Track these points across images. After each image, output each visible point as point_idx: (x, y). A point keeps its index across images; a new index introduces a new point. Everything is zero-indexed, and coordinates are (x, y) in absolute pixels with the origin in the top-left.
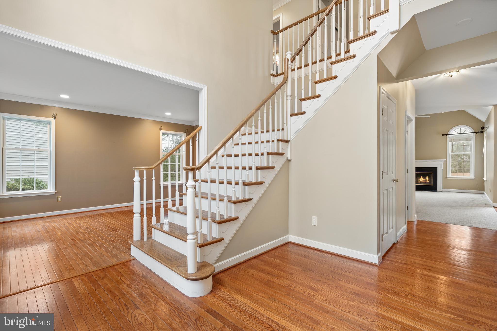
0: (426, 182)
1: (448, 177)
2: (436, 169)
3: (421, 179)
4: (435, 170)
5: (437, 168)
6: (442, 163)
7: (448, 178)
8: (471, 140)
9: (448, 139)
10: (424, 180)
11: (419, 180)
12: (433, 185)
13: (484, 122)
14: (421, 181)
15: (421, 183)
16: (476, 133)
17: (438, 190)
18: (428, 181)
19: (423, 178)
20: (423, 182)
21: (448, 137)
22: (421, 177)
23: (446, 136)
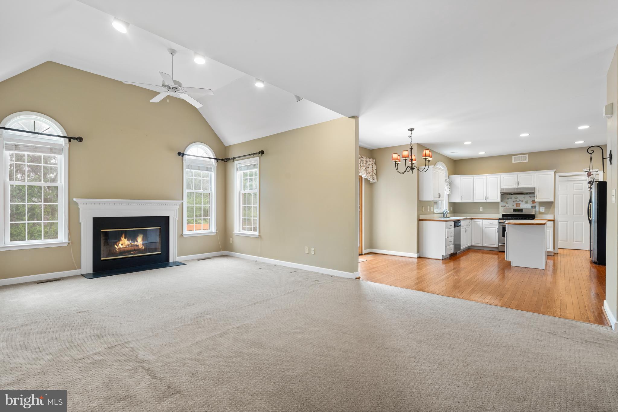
0: (137, 250)
2: (166, 218)
4: (163, 221)
5: (168, 216)
6: (177, 207)
7: (184, 236)
8: (212, 171)
9: (184, 162)
10: (130, 245)
11: (118, 246)
12: (161, 251)
13: (226, 145)
14: (121, 247)
15: (123, 252)
16: (217, 159)
17: (171, 260)
18: (142, 247)
19: (128, 240)
20: (127, 249)
21: (184, 160)
22: (122, 237)
23: (182, 156)
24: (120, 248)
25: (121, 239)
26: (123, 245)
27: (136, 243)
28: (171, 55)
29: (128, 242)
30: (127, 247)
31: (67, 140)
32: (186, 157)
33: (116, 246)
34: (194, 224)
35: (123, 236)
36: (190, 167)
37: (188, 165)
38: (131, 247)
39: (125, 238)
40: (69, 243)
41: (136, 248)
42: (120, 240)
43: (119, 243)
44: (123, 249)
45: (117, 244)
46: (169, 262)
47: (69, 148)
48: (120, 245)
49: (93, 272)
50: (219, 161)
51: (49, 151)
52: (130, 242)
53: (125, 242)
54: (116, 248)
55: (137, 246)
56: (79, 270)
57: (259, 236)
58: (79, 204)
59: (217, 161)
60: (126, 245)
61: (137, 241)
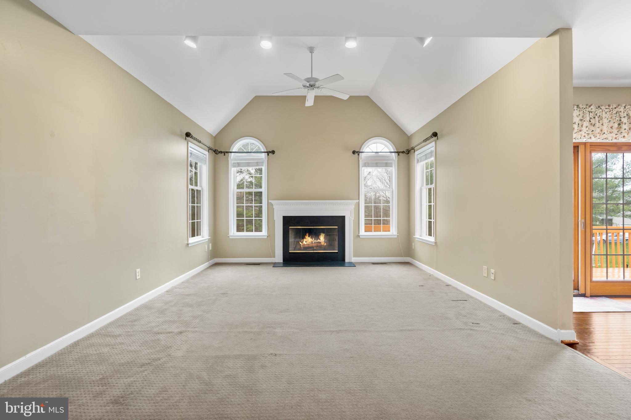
0: (319, 246)
1: (360, 234)
2: (343, 218)
3: (305, 240)
4: (340, 221)
5: (345, 216)
6: (352, 207)
7: (360, 237)
8: (392, 167)
9: (360, 161)
10: (313, 243)
11: (302, 243)
12: (338, 250)
13: (409, 135)
14: (305, 243)
15: (305, 248)
16: (398, 153)
17: (347, 260)
18: (324, 244)
19: (311, 238)
20: (311, 245)
21: (360, 158)
22: (306, 236)
23: (358, 155)
24: (304, 245)
25: (305, 237)
26: (307, 243)
27: (318, 241)
28: (311, 54)
29: (312, 239)
30: (310, 244)
31: (266, 154)
32: (362, 155)
33: (301, 243)
34: (382, 225)
35: (307, 234)
36: (367, 165)
37: (365, 163)
38: (314, 243)
39: (309, 236)
40: (268, 236)
41: (319, 244)
42: (303, 238)
43: (304, 241)
44: (307, 245)
45: (302, 241)
46: (345, 261)
47: (268, 160)
48: (304, 242)
49: (283, 261)
50: (400, 154)
51: (256, 164)
52: (313, 239)
53: (309, 240)
54: (301, 245)
55: (320, 243)
56: (274, 258)
57: (436, 243)
58: (274, 205)
59: (399, 155)
60: (310, 242)
61: (320, 239)
